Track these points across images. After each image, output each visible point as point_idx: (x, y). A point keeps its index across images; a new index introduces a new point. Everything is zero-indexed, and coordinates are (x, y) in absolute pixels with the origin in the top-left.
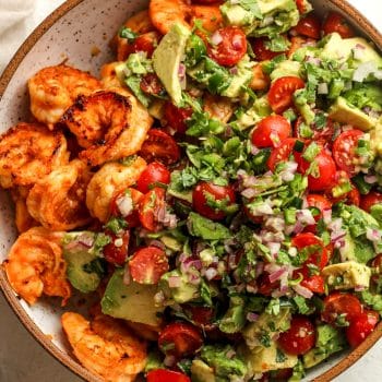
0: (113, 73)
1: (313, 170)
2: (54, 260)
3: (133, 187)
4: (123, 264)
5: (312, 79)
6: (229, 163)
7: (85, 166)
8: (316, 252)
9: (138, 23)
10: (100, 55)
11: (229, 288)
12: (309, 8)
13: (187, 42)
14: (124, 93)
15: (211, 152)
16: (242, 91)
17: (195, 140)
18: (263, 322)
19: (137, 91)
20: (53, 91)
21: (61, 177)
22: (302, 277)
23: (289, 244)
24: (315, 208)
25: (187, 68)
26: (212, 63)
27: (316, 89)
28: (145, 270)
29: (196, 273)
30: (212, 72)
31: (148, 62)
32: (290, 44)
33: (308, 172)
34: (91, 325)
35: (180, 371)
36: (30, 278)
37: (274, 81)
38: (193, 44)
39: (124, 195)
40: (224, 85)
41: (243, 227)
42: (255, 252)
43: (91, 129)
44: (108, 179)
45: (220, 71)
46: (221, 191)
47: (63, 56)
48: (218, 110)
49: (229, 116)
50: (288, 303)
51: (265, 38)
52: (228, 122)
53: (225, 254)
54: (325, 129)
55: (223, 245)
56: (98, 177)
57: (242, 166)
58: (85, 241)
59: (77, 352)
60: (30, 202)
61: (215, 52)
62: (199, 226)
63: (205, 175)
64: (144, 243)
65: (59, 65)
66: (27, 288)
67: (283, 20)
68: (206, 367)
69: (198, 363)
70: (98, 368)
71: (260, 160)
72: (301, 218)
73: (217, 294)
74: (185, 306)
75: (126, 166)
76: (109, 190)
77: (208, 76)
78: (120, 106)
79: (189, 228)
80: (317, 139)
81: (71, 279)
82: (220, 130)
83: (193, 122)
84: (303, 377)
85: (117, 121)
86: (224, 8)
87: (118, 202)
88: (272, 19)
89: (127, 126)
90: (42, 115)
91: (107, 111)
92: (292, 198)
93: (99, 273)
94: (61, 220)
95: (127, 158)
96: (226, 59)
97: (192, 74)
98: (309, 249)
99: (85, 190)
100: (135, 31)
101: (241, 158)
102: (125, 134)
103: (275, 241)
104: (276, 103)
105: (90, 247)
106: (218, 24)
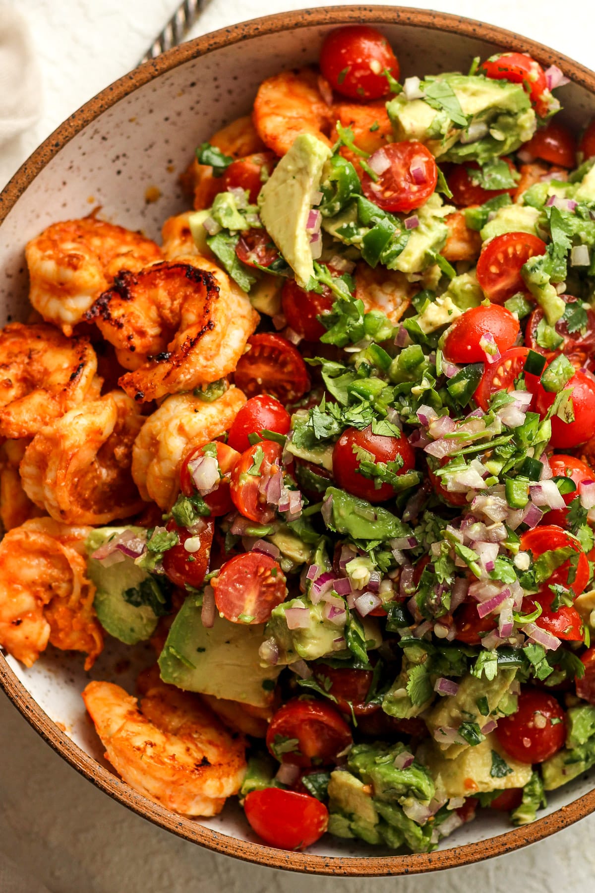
0: (186, 232)
1: (562, 407)
2: (71, 581)
3: (220, 439)
4: (201, 586)
5: (559, 237)
6: (402, 395)
7: (130, 403)
8: (567, 562)
9: (232, 140)
10: (162, 202)
11: (401, 632)
12: (555, 106)
13: (325, 169)
14: (205, 266)
15: (369, 374)
16: (428, 261)
17: (337, 353)
18: (465, 697)
19: (229, 262)
20: (73, 263)
21: (84, 422)
22: (540, 609)
23: (515, 546)
24: (565, 478)
25: (325, 218)
26: (370, 208)
27: (568, 258)
28: (241, 598)
29: (339, 603)
30: (371, 225)
31: (252, 208)
32: (518, 176)
33: (552, 410)
34: (138, 704)
35: (308, 792)
36: (25, 614)
37: (487, 242)
38: (334, 172)
39: (202, 454)
40: (395, 248)
41: (428, 515)
42: (450, 560)
43: (142, 333)
44: (175, 423)
45: (385, 223)
46: (387, 446)
47: (91, 201)
48: (383, 298)
49: (402, 309)
50: (513, 659)
51: (471, 165)
52: (401, 320)
53: (394, 566)
54: (585, 334)
55: (390, 549)
56: (155, 423)
57: (427, 398)
58: (129, 544)
59: (111, 754)
60: (27, 470)
61: (376, 187)
62: (343, 512)
63: (356, 416)
64: (241, 546)
65: (86, 219)
66: (18, 634)
67: (505, 128)
68: (356, 783)
69: (342, 776)
70: (153, 785)
71: (460, 387)
72: (538, 497)
73: (378, 644)
74: (317, 665)
75: (207, 401)
76: (176, 445)
77: (363, 232)
78: (197, 290)
79: (326, 516)
80: (568, 352)
81: (101, 618)
82: (385, 333)
83: (335, 320)
84: (542, 808)
85: (191, 317)
86: (393, 106)
87: (191, 467)
88: (483, 128)
89: (210, 326)
90: (50, 307)
91: (173, 299)
92: (521, 459)
93: (156, 606)
94: (86, 505)
95: (211, 386)
96: (398, 200)
97: (332, 229)
98: (554, 556)
99: (130, 447)
100: (227, 154)
101: (426, 385)
102: (207, 339)
103: (488, 540)
104: (493, 280)
105: (137, 555)
106: (383, 137)
